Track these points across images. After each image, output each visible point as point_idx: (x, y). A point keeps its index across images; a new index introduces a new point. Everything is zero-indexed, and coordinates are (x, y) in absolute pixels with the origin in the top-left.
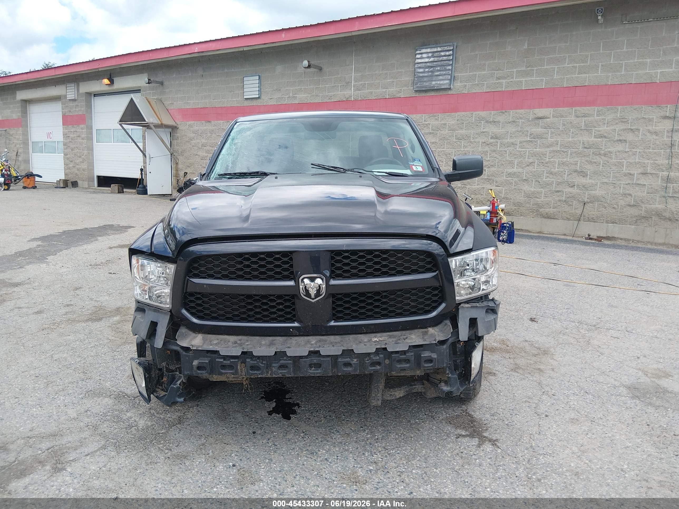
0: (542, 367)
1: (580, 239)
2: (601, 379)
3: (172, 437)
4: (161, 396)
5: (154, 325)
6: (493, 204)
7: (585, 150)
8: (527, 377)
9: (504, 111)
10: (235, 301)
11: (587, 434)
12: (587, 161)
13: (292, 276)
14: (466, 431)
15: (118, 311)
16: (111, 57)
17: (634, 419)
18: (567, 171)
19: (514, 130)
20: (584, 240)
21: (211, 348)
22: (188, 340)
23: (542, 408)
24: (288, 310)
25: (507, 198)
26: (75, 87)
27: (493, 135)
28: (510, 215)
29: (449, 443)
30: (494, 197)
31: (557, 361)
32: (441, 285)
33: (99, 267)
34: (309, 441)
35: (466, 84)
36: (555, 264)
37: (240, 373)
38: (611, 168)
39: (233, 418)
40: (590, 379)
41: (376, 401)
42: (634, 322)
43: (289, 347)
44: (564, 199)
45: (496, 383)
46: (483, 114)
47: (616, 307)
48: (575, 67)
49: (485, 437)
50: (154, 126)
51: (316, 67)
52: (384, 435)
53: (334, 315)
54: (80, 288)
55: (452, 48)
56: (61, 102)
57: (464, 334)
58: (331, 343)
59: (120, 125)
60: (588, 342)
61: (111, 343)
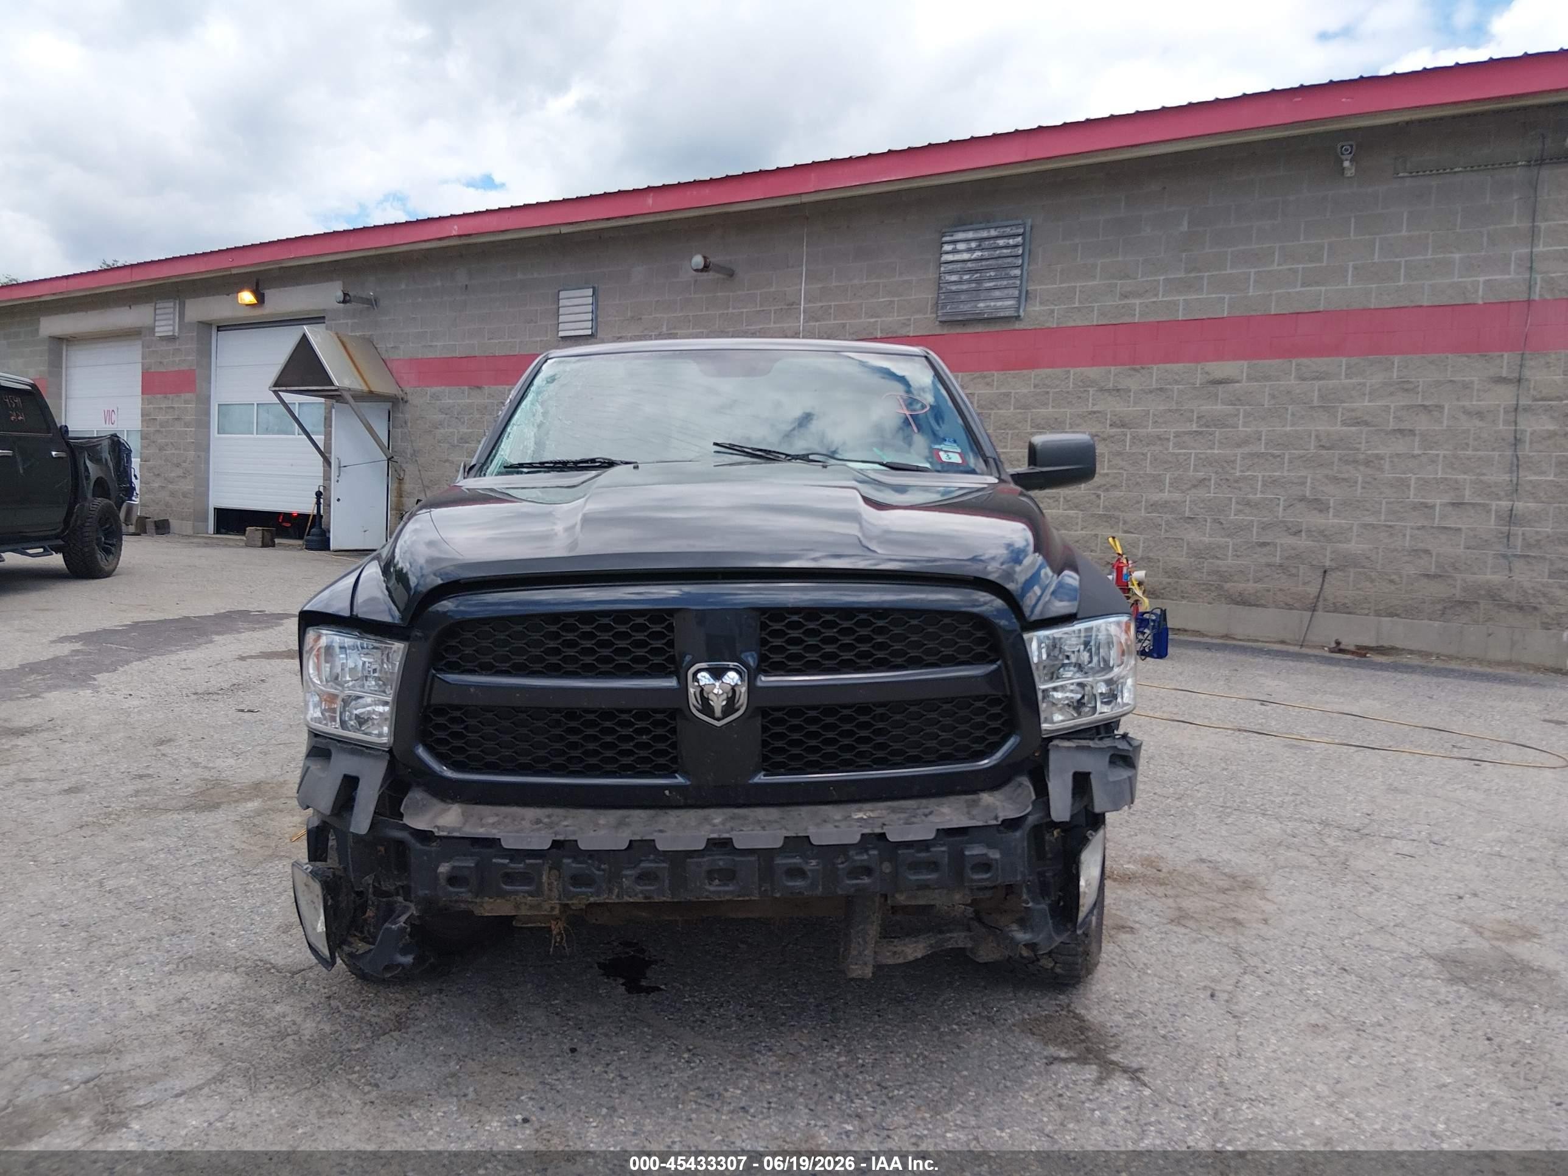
0: (1240, 915)
1: (1317, 652)
2: (1377, 941)
3: (380, 1059)
4: (360, 952)
5: (350, 783)
6: (1119, 570)
7: (1324, 452)
8: (1207, 937)
9: (1138, 367)
10: (540, 724)
11: (1349, 1057)
12: (1327, 477)
13: (672, 668)
14: (1069, 1048)
15: (257, 789)
16: (262, 245)
17: (1457, 1027)
18: (1282, 499)
19: (1161, 408)
20: (1328, 654)
21: (481, 832)
22: (428, 817)
23: (1244, 1003)
24: (661, 746)
25: (1149, 559)
26: (174, 308)
27: (1114, 418)
28: (1157, 597)
29: (1029, 1076)
30: (1120, 552)
31: (1275, 903)
32: (1009, 693)
33: (215, 697)
34: (701, 1068)
35: (1052, 307)
36: (1263, 702)
37: (546, 892)
38: (1381, 493)
39: (525, 1019)
40: (1353, 942)
41: (861, 969)
42: (1448, 824)
43: (661, 831)
44: (1278, 560)
45: (1136, 948)
46: (1093, 372)
47: (1406, 792)
48: (1295, 271)
49: (1112, 1063)
50: (353, 397)
51: (720, 269)
52: (877, 1056)
53: (765, 758)
54: (170, 740)
55: (1021, 231)
56: (140, 342)
57: (1061, 806)
58: (759, 822)
59: (275, 392)
60: (1344, 863)
61: (239, 857)
